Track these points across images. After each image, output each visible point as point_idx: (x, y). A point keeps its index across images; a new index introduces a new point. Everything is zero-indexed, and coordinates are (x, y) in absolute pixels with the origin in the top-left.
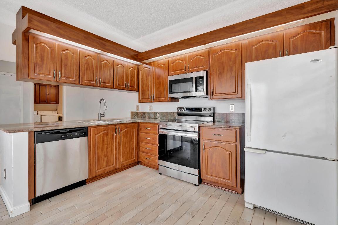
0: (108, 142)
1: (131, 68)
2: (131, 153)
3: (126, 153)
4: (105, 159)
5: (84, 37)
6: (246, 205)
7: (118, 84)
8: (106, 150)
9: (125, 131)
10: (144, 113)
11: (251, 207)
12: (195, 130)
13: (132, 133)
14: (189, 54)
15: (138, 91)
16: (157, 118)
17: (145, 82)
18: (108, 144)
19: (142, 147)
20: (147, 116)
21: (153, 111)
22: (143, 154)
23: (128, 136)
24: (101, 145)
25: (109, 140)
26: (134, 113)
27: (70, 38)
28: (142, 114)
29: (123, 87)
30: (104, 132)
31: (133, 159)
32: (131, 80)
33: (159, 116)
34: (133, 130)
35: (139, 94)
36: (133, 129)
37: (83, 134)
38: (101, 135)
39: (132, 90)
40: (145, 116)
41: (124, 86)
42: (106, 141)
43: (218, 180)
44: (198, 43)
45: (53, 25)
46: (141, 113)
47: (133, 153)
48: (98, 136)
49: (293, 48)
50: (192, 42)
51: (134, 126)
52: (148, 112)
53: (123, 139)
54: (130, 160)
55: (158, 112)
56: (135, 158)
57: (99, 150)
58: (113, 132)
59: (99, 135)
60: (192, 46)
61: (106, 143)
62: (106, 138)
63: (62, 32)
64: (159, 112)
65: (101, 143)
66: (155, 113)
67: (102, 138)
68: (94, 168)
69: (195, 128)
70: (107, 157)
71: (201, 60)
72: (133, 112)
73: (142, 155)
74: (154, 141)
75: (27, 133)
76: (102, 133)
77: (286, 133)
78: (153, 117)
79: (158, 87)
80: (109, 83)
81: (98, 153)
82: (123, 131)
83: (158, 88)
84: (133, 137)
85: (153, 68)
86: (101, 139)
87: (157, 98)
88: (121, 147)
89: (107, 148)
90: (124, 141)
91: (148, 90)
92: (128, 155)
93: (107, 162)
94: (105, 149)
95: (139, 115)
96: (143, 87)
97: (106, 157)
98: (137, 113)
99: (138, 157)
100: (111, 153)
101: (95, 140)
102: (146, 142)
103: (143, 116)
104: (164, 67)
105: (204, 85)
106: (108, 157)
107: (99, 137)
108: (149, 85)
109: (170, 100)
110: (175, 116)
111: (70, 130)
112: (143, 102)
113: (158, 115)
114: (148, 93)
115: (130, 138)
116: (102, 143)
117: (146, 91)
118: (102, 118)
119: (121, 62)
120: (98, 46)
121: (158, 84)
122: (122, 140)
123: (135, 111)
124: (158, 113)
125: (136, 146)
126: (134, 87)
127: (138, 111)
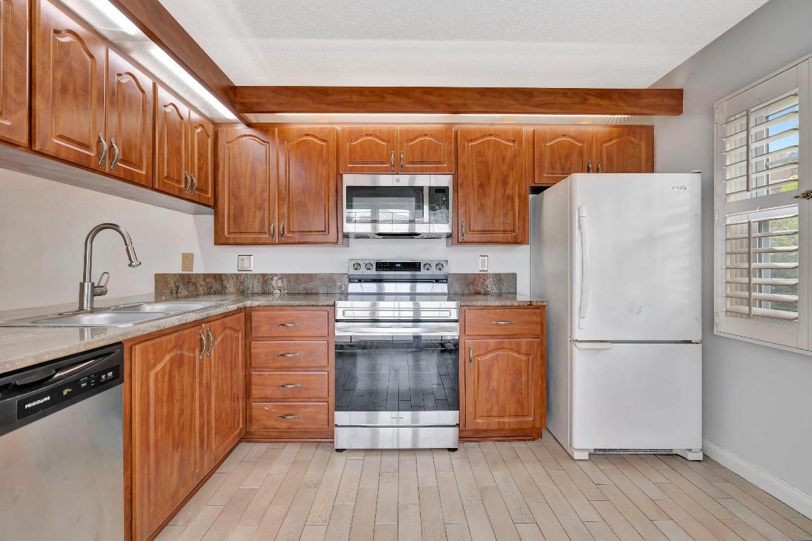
0: (183, 389)
1: (198, 126)
3: (224, 415)
6: (577, 456)
7: (166, 175)
8: (179, 421)
9: (222, 339)
11: (585, 456)
14: (404, 127)
15: (215, 208)
16: (275, 292)
17: (246, 182)
18: (183, 399)
19: (264, 385)
20: (231, 287)
21: (258, 271)
22: (268, 406)
23: (228, 355)
24: (165, 406)
25: (186, 380)
26: (170, 280)
28: (208, 280)
29: (180, 189)
30: (173, 354)
31: (238, 431)
32: (200, 169)
33: (280, 285)
37: (110, 374)
38: (164, 368)
39: (201, 200)
40: (224, 287)
41: (183, 186)
42: (177, 386)
43: (504, 423)
44: (449, 105)
46: (204, 279)
48: (156, 376)
49: (607, 159)
50: (433, 99)
52: (235, 276)
53: (216, 369)
54: (232, 437)
55: (276, 275)
56: (241, 426)
57: (159, 429)
58: (193, 351)
59: (159, 367)
60: (433, 108)
61: (177, 394)
62: (177, 378)
64: (282, 274)
65: (165, 398)
66: (265, 278)
67: (166, 378)
70: (180, 449)
71: (436, 148)
73: (264, 409)
74: (312, 359)
76: (167, 358)
77: (641, 307)
78: (257, 289)
80: (140, 168)
81: (156, 442)
82: (216, 344)
86: (166, 384)
87: (294, 232)
88: (213, 399)
89: (181, 414)
90: (220, 376)
91: (260, 208)
92: (227, 422)
93: (182, 466)
94: (176, 419)
95: (195, 284)
97: (177, 447)
98: (186, 279)
99: (247, 419)
100: (190, 428)
101: (148, 391)
102: (276, 368)
103: (216, 287)
104: (322, 145)
105: (448, 208)
106: (183, 445)
107: (159, 376)
110: (340, 284)
112: (238, 242)
113: (276, 283)
114: (258, 215)
115: (231, 362)
116: (168, 401)
122: (216, 374)
123: (177, 270)
124: (275, 278)
126: (206, 191)
127: (192, 271)
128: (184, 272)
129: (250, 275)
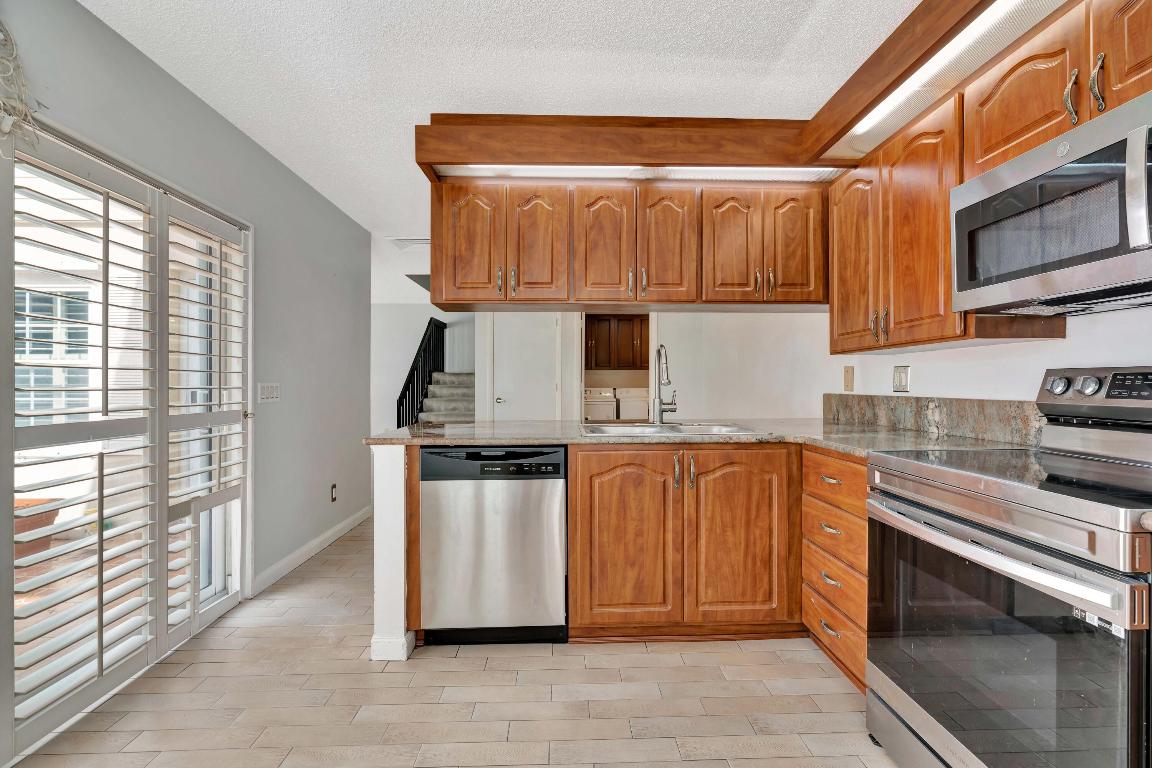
0: (642, 510)
1: (787, 201)
2: (754, 578)
3: (726, 569)
4: (632, 574)
5: (562, 137)
8: (635, 540)
9: (724, 476)
10: (870, 400)
12: (1092, 547)
13: (763, 490)
15: (826, 299)
16: (931, 429)
17: (851, 255)
18: (641, 520)
19: (812, 565)
20: (883, 417)
21: (914, 392)
22: (814, 598)
23: (740, 499)
24: (613, 516)
25: (648, 503)
26: (834, 403)
27: (519, 155)
28: (863, 404)
29: (744, 293)
30: (629, 470)
31: (766, 607)
32: (787, 257)
33: (937, 418)
34: (767, 477)
35: (832, 311)
36: (763, 471)
37: (549, 468)
38: (612, 481)
39: (791, 298)
40: (875, 416)
41: (751, 288)
42: (633, 504)
45: (473, 134)
46: (860, 402)
47: (766, 579)
48: (601, 485)
51: (769, 458)
52: (888, 399)
53: (710, 508)
54: (749, 607)
55: (931, 400)
56: (777, 605)
57: (605, 534)
58: (663, 474)
59: (606, 478)
61: (633, 512)
62: (632, 495)
63: (496, 145)
64: (939, 399)
65: (614, 508)
66: (920, 404)
67: (616, 491)
68: (587, 596)
69: (1092, 536)
70: (636, 569)
72: (830, 395)
73: (811, 600)
74: (852, 547)
75: (402, 447)
76: (618, 472)
78: (910, 422)
79: (907, 267)
80: (679, 285)
81: (601, 546)
82: (711, 477)
83: (909, 271)
84: (765, 509)
85: (885, 172)
86: (615, 497)
87: (901, 323)
88: (703, 541)
89: (639, 534)
90: (718, 519)
91: (864, 291)
92: (735, 582)
93: (639, 586)
94: (630, 535)
95: (851, 410)
96: (842, 280)
97: (633, 565)
98: (844, 401)
99: (795, 603)
100: (656, 555)
101: (591, 494)
102: (822, 546)
103: (869, 414)
104: (935, 146)
106: (642, 567)
107: (606, 485)
108: (867, 263)
109: (972, 330)
110: (1034, 425)
111: (509, 449)
112: (846, 347)
113: (933, 415)
114: (863, 303)
115: (748, 510)
116: (618, 512)
117: (857, 293)
118: (667, 416)
119: (731, 190)
120: (612, 151)
121: (906, 252)
122: (709, 515)
123: (840, 389)
124: (931, 405)
125: (784, 553)
126: (808, 284)
127: (852, 390)
128: (847, 393)
129: (907, 399)
